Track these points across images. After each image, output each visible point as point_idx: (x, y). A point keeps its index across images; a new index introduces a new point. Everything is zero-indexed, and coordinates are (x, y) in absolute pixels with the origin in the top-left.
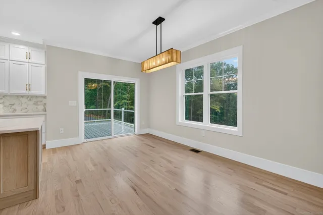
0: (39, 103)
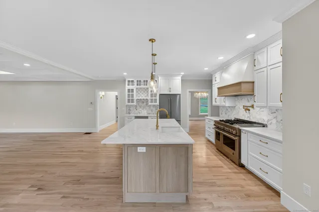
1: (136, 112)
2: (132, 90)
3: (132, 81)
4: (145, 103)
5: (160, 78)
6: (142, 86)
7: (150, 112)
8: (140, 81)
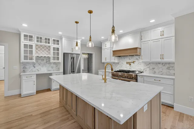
0: (171, 68)
1: (34, 69)
2: (31, 46)
3: (31, 37)
4: (45, 61)
5: (64, 39)
6: (43, 44)
7: (50, 69)
8: (41, 38)
